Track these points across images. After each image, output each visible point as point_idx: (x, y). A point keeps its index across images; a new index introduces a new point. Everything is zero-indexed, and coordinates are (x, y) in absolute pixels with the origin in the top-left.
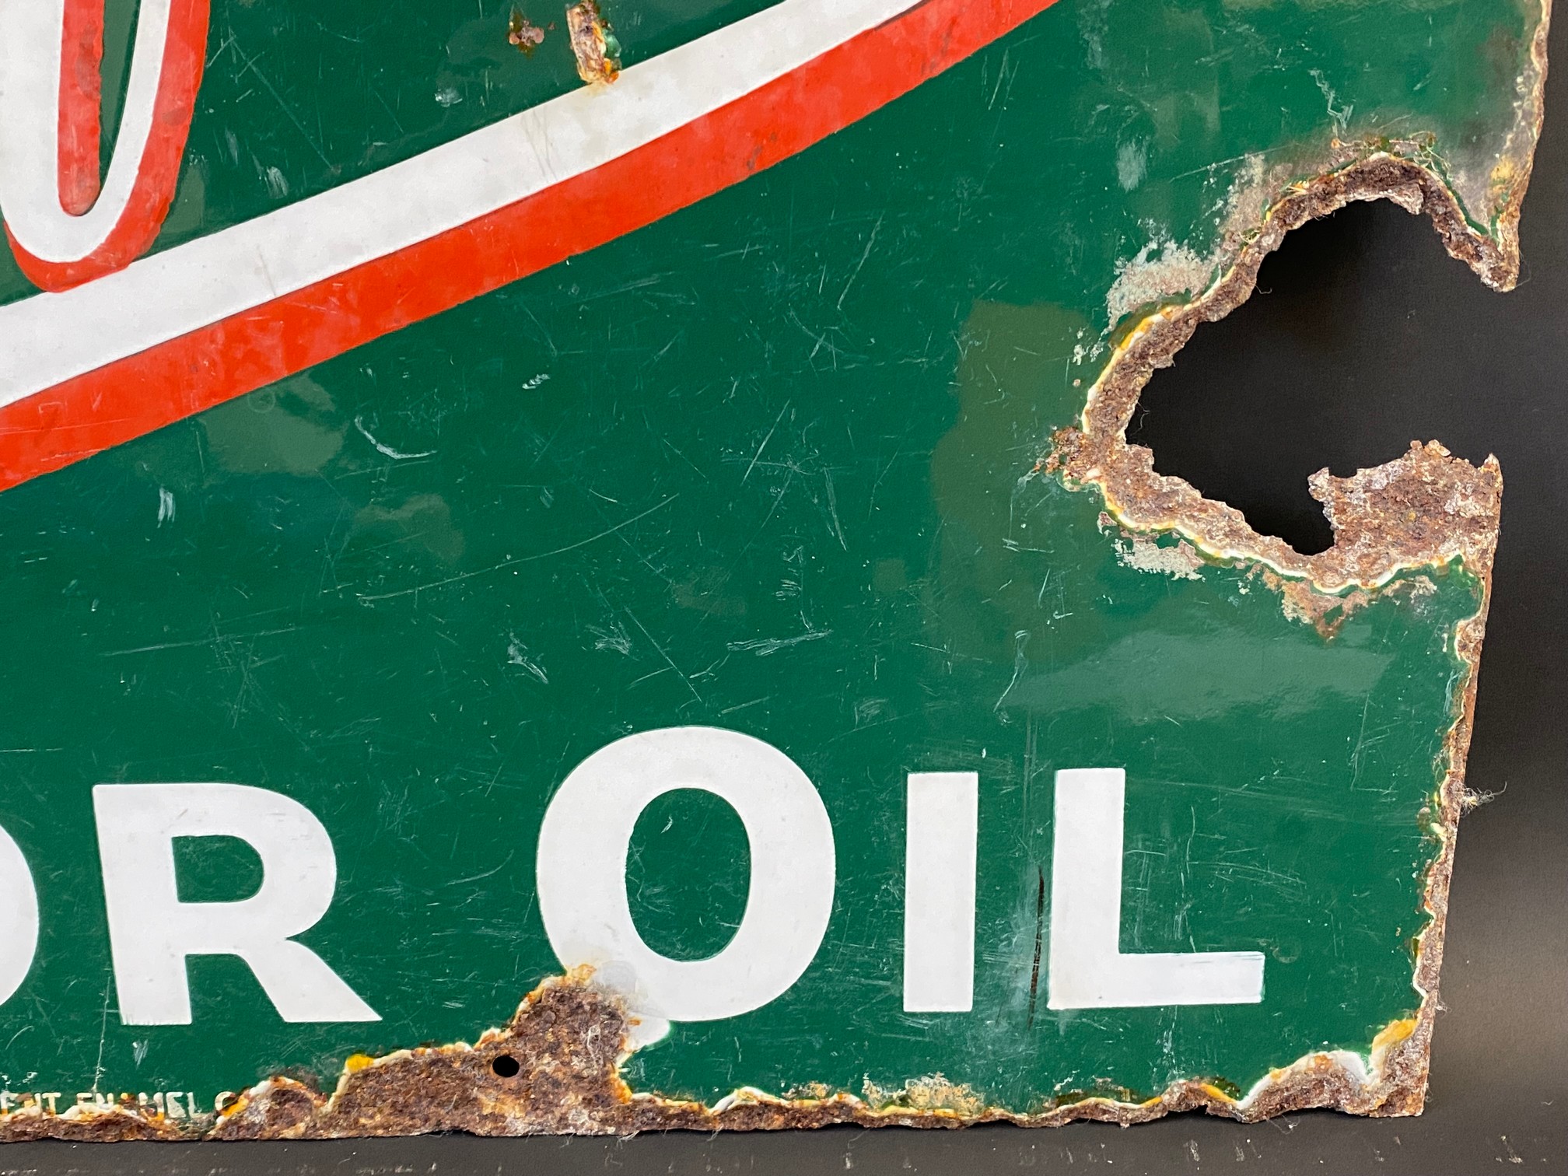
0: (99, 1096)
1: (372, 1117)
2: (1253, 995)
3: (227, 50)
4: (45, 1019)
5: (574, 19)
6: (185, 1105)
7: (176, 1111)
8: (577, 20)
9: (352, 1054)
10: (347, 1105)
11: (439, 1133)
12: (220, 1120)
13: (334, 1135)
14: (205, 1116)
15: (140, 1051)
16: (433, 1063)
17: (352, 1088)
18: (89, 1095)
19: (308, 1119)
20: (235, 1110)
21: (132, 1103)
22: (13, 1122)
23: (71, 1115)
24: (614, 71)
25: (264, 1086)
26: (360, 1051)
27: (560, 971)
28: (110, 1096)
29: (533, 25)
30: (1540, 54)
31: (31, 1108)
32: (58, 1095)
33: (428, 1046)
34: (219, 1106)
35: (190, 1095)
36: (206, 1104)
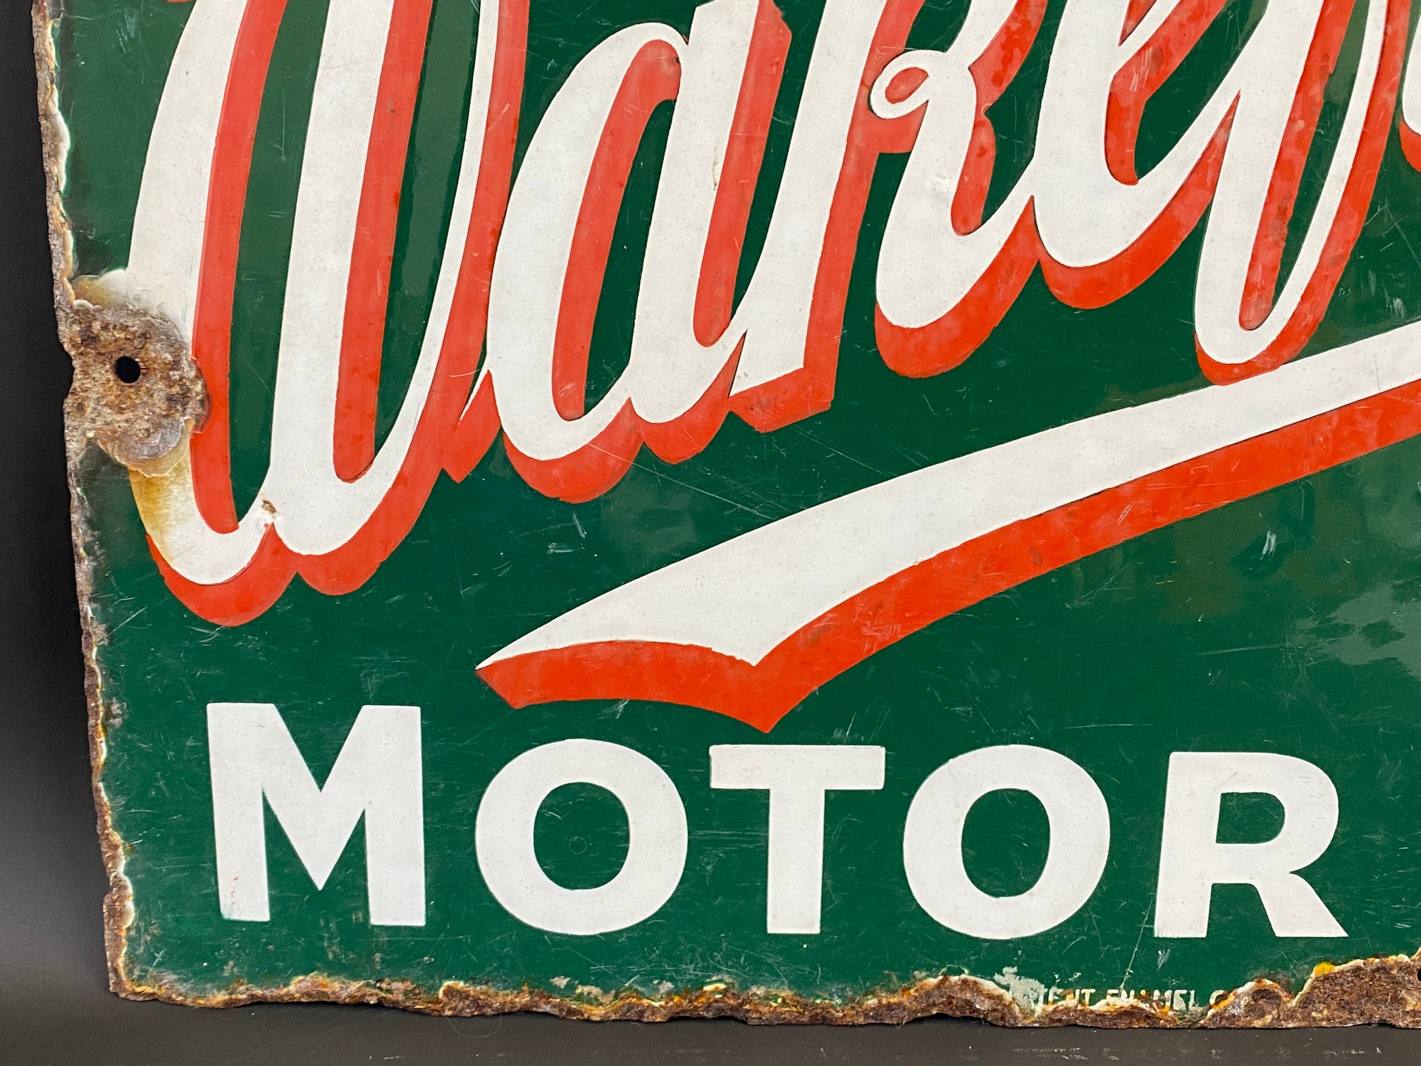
0: (1124, 993)
1: (1321, 1012)
3: (1382, 213)
4: (1096, 933)
6: (1187, 1002)
7: (1179, 1005)
9: (1320, 961)
10: (1306, 1003)
11: (1370, 1024)
12: (1211, 1012)
13: (1290, 1025)
14: (1200, 1009)
15: (1162, 957)
16: (1378, 970)
17: (1313, 988)
18: (1116, 991)
19: (1275, 1012)
20: (1223, 1004)
21: (1147, 999)
22: (1055, 1011)
23: (1100, 1007)
25: (1249, 986)
26: (1326, 960)
28: (1132, 993)
31: (1071, 1001)
32: (1093, 991)
33: (1377, 957)
34: (1212, 1001)
35: (1193, 992)
36: (1203, 1000)
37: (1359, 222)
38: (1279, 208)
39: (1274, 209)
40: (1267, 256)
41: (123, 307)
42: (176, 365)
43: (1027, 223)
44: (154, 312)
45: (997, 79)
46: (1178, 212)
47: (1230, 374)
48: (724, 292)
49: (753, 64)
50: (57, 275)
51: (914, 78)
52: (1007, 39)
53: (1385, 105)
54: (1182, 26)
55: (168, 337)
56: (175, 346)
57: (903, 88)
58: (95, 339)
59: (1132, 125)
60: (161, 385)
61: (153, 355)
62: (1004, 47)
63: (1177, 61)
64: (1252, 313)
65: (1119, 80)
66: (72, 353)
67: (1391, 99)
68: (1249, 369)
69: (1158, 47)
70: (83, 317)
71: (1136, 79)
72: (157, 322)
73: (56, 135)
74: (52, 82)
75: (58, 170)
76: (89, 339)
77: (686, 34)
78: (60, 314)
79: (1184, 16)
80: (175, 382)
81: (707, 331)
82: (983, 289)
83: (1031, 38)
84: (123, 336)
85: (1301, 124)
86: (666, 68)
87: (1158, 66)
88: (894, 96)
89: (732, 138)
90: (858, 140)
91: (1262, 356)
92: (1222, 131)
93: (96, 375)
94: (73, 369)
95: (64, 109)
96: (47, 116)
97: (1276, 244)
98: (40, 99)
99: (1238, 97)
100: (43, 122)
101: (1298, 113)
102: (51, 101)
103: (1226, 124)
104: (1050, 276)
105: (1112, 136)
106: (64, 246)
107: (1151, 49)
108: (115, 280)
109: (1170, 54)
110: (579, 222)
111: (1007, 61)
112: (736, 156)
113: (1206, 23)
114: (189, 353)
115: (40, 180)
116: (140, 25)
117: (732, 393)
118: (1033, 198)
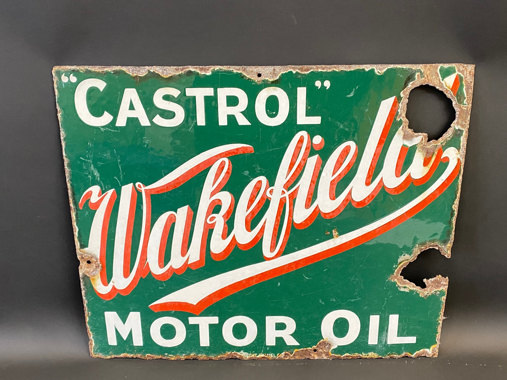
0: (262, 354)
1: (297, 357)
2: (415, 342)
3: (292, 235)
4: (257, 345)
5: (333, 231)
6: (273, 355)
7: (272, 356)
8: (334, 231)
9: (296, 349)
10: (294, 355)
11: (306, 359)
12: (277, 357)
13: (292, 359)
14: (276, 357)
15: (268, 348)
16: (306, 350)
17: (295, 353)
18: (261, 354)
19: (289, 357)
20: (279, 356)
21: (266, 355)
22: (250, 357)
23: (258, 356)
24: (338, 236)
25: (284, 353)
26: (297, 349)
27: (323, 339)
28: (264, 354)
29: (329, 232)
30: (453, 232)
31: (253, 356)
32: (257, 354)
33: (305, 348)
34: (277, 355)
35: (274, 354)
36: (276, 355)
37: (288, 236)
38: (275, 235)
39: (274, 235)
40: (273, 242)
41: (88, 253)
42: (97, 261)
43: (234, 238)
44: (93, 254)
45: (227, 218)
46: (258, 236)
47: (269, 259)
48: (186, 249)
49: (187, 216)
50: (77, 249)
51: (214, 218)
52: (228, 212)
54: (256, 209)
55: (95, 258)
56: (97, 259)
57: (212, 219)
58: (84, 258)
59: (250, 224)
60: (94, 265)
61: (93, 260)
62: (227, 213)
63: (256, 214)
64: (272, 250)
65: (247, 218)
66: (80, 260)
67: (291, 218)
68: (272, 258)
69: (252, 212)
70: (81, 255)
71: (249, 217)
72: (93, 255)
73: (76, 229)
74: (75, 221)
75: (76, 234)
76: (82, 258)
77: (176, 213)
78: (77, 254)
79: (256, 208)
80: (97, 264)
81: (183, 254)
82: (228, 248)
83: (232, 212)
84: (88, 257)
85: (277, 223)
86: (174, 218)
87: (253, 215)
88: (210, 220)
89: (185, 227)
90: (205, 227)
91: (274, 257)
93: (84, 263)
94: (80, 262)
95: (77, 225)
96: (74, 226)
97: (275, 240)
98: (73, 224)
100: (73, 227)
101: (276, 221)
102: (74, 224)
103: (265, 223)
104: (239, 246)
105: (247, 226)
106: (78, 244)
107: (251, 213)
108: (86, 249)
109: (254, 214)
110: (161, 240)
111: (228, 215)
112: (186, 230)
114: (99, 260)
115: (73, 235)
116: (88, 213)
117: (188, 264)
118: (234, 235)
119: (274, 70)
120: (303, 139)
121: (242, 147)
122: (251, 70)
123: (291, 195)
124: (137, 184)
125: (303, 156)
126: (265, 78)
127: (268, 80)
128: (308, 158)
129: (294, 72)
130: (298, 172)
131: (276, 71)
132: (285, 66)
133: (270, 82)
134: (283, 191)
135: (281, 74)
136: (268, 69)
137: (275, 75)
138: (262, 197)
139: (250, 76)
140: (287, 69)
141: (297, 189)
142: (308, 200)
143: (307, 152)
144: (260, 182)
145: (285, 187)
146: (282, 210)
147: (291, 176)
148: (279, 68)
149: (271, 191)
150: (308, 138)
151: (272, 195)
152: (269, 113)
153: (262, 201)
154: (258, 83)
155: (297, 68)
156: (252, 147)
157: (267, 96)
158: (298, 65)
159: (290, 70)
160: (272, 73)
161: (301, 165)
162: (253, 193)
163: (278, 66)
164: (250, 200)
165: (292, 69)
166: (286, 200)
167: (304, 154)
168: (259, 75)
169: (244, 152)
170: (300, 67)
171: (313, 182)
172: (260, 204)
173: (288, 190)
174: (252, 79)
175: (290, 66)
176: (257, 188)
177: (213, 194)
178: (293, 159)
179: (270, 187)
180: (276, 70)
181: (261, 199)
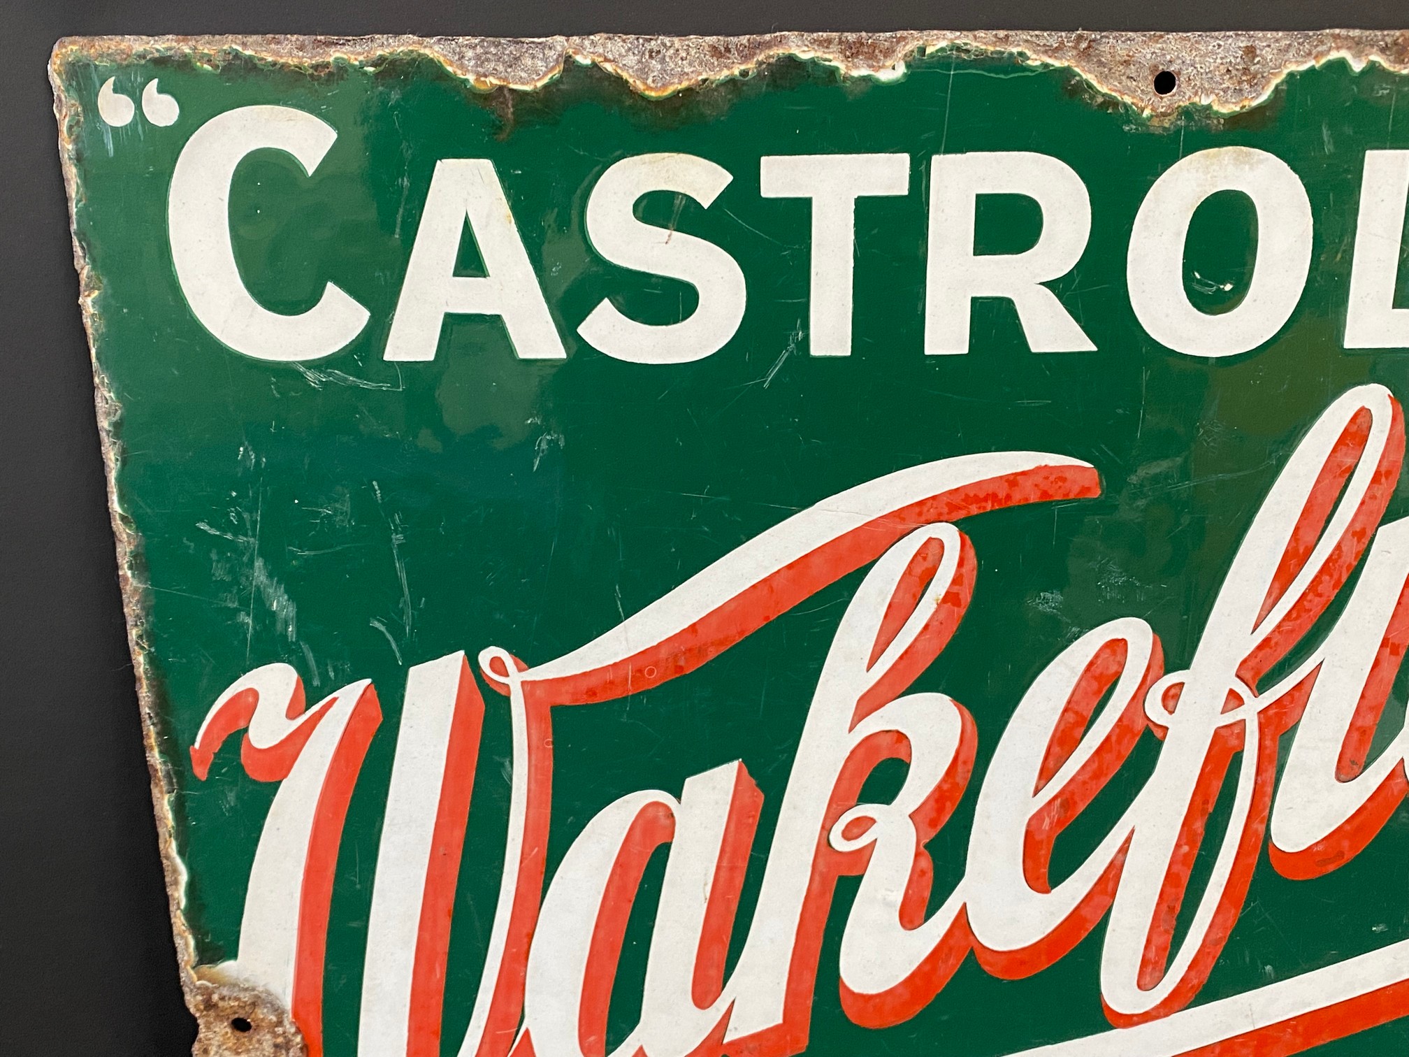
37: (1235, 915)
38: (1169, 907)
39: (1164, 907)
40: (1159, 940)
41: (235, 985)
42: (280, 1023)
43: (962, 921)
44: (261, 989)
45: (933, 823)
46: (1085, 912)
47: (1129, 1021)
48: (715, 973)
49: (734, 817)
50: (182, 965)
51: (864, 824)
52: (940, 796)
53: (1256, 832)
54: (1084, 783)
55: (273, 1005)
56: (280, 1012)
57: (856, 831)
58: (215, 1006)
59: (1045, 853)
60: (268, 1037)
61: (262, 1017)
62: (937, 801)
63: (1081, 808)
64: (1147, 979)
65: (1033, 823)
66: (197, 1015)
67: (1261, 828)
68: (1146, 1017)
69: (1066, 798)
70: (207, 993)
71: (1047, 821)
72: (263, 996)
73: (175, 871)
74: (170, 836)
75: (179, 895)
76: (209, 1005)
77: (678, 796)
78: (186, 989)
79: (1086, 776)
80: (279, 1035)
81: (703, 994)
82: (927, 968)
83: (959, 796)
84: (236, 1003)
85: (1186, 849)
86: (664, 821)
87: (1066, 811)
88: (848, 835)
89: (718, 868)
90: (821, 867)
91: (1154, 1009)
92: (1120, 855)
93: (217, 1029)
94: (198, 1025)
95: (181, 852)
96: (168, 858)
97: (1167, 932)
98: (161, 846)
99: (1132, 832)
100: (165, 861)
101: (1183, 840)
102: (170, 848)
103: (1124, 849)
104: (982, 958)
105: (1029, 863)
106: (187, 944)
107: (1059, 800)
108: (227, 968)
109: (1075, 803)
110: (597, 926)
111: (940, 810)
112: (722, 880)
113: (1104, 781)
114: (288, 1018)
115: (165, 900)
116: (238, 798)
117: (725, 1041)
118: (965, 905)
119: (1250, 51)
120: (1365, 426)
121: (1039, 469)
122: (1124, 53)
123: (1271, 712)
124: (485, 657)
125: (1356, 515)
126: (1196, 99)
127: (1209, 107)
128: (1380, 525)
129: (1357, 66)
130: (1320, 595)
131: (1257, 60)
132: (1311, 33)
133: (1222, 121)
134: (1232, 693)
135: (1283, 76)
136: (1219, 46)
137: (1249, 82)
138: (1120, 720)
139: (1116, 83)
140: (1319, 49)
141: (1306, 687)
142: (1355, 735)
143: (1378, 495)
144: (1117, 647)
145: (1242, 673)
146: (1217, 785)
147: (1284, 620)
148: (1277, 41)
149: (1173, 691)
150: (1394, 419)
151: (1171, 712)
152: (1197, 287)
153: (1119, 741)
154: (1155, 122)
155: (1372, 46)
156: (1093, 466)
157: (1199, 198)
158: (1382, 28)
159: (1334, 55)
160: (1234, 72)
161: (1341, 561)
162: (1077, 703)
163: (1274, 33)
164: (1058, 734)
165: (1349, 48)
166: (1242, 736)
167: (1363, 503)
168: (1165, 82)
169: (1045, 494)
170: (1389, 40)
171: (1393, 644)
172: (1108, 757)
173: (1261, 686)
174: (1125, 105)
175: (1337, 31)
176: (1099, 678)
177: (869, 704)
178: (1301, 532)
179: (1167, 672)
180: (1258, 52)
181: (1117, 730)
